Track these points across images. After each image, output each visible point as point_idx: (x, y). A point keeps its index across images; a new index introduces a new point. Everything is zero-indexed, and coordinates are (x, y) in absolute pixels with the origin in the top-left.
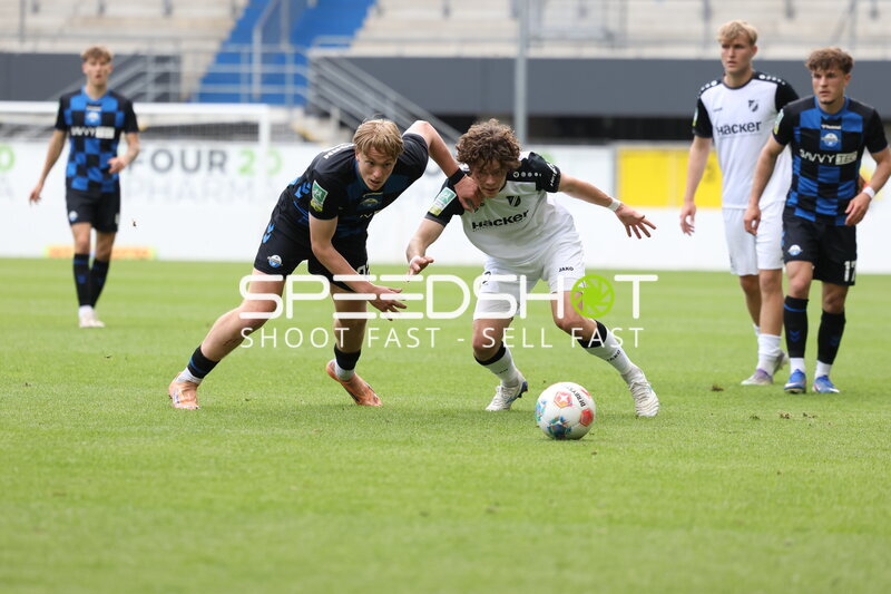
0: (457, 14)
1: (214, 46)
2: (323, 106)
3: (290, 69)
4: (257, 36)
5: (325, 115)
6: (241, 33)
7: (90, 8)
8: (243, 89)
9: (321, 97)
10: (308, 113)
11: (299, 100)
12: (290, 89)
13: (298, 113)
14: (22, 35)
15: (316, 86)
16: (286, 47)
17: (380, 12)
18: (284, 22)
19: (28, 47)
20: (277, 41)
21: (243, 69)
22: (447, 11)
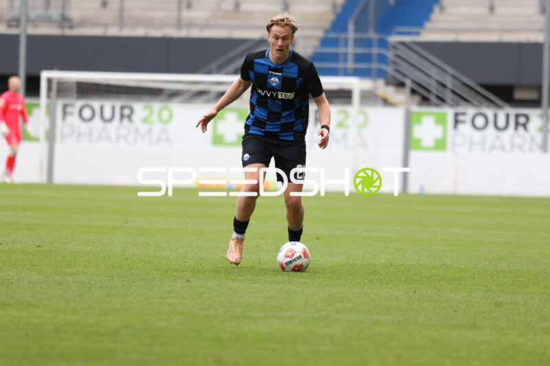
0: (499, 10)
1: (319, 34)
2: (400, 77)
3: (375, 51)
4: (351, 27)
5: (401, 85)
6: (339, 24)
7: (228, 5)
8: (341, 65)
9: (398, 71)
10: (388, 84)
11: (381, 74)
12: (375, 66)
13: (381, 82)
14: (179, 25)
15: (395, 63)
16: (372, 35)
17: (442, 8)
18: (371, 17)
19: (183, 33)
20: (365, 30)
21: (341, 50)
22: (492, 8)
